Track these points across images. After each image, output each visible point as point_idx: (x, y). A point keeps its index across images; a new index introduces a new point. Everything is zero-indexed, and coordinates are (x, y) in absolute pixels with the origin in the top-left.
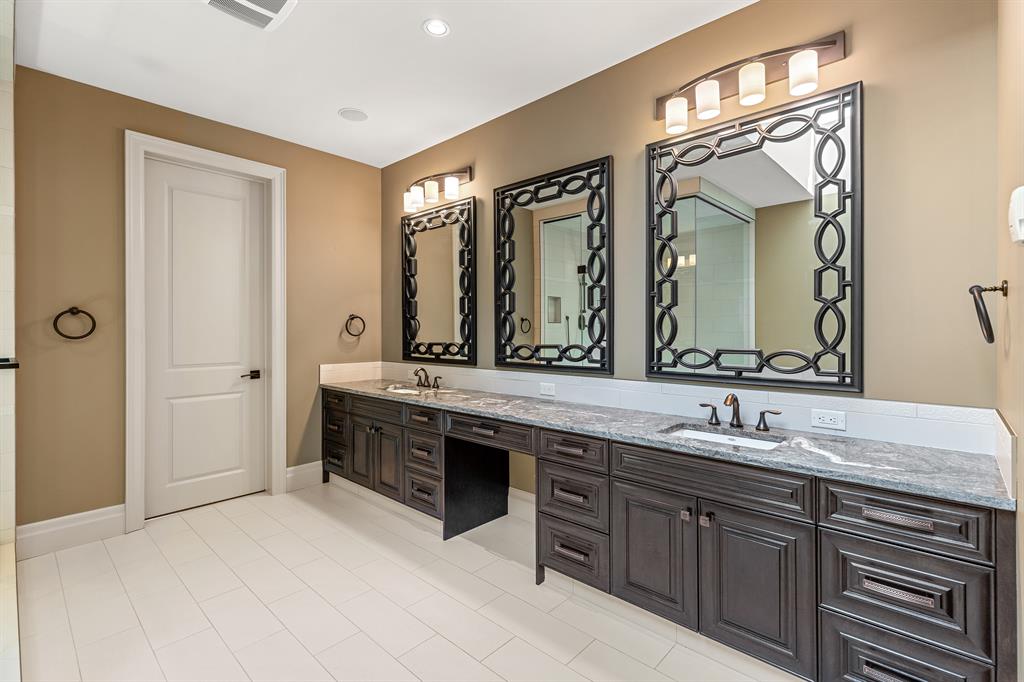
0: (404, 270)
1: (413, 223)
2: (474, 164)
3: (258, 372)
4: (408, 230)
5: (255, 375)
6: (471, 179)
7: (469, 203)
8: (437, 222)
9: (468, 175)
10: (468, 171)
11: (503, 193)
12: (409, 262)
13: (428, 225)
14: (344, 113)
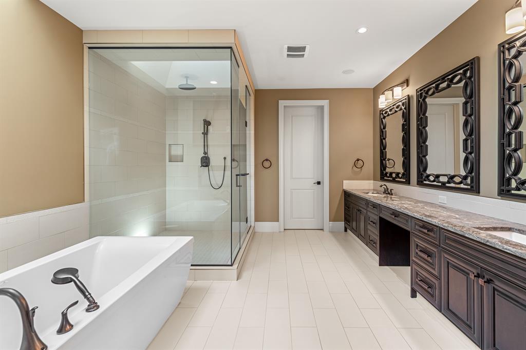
0: (381, 136)
1: (384, 112)
2: (409, 77)
3: (320, 182)
4: (382, 115)
5: (319, 183)
6: (408, 86)
7: (406, 99)
8: (393, 111)
9: (406, 84)
10: (407, 82)
11: (421, 90)
12: (383, 132)
13: (390, 113)
14: (344, 72)
